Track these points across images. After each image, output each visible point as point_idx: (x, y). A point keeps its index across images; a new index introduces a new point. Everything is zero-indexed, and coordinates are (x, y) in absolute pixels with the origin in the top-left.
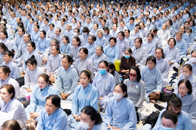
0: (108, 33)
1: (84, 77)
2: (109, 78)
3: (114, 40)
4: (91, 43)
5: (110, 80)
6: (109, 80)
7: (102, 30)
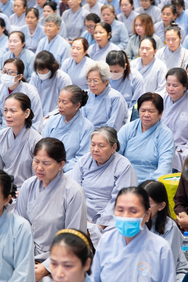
0: (127, 73)
1: (66, 259)
2: (155, 253)
3: (154, 102)
4: (68, 112)
5: (156, 259)
6: (152, 260)
7: (104, 65)
